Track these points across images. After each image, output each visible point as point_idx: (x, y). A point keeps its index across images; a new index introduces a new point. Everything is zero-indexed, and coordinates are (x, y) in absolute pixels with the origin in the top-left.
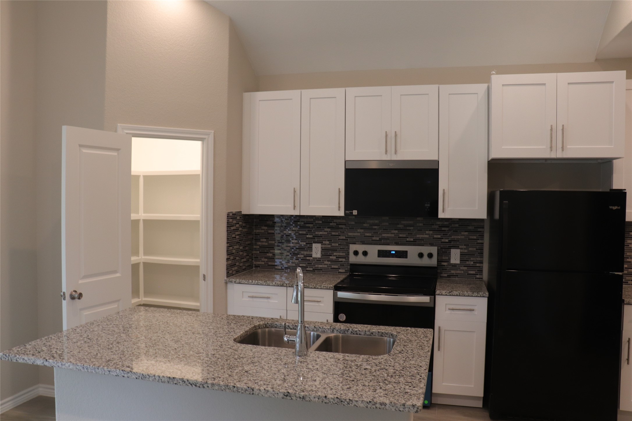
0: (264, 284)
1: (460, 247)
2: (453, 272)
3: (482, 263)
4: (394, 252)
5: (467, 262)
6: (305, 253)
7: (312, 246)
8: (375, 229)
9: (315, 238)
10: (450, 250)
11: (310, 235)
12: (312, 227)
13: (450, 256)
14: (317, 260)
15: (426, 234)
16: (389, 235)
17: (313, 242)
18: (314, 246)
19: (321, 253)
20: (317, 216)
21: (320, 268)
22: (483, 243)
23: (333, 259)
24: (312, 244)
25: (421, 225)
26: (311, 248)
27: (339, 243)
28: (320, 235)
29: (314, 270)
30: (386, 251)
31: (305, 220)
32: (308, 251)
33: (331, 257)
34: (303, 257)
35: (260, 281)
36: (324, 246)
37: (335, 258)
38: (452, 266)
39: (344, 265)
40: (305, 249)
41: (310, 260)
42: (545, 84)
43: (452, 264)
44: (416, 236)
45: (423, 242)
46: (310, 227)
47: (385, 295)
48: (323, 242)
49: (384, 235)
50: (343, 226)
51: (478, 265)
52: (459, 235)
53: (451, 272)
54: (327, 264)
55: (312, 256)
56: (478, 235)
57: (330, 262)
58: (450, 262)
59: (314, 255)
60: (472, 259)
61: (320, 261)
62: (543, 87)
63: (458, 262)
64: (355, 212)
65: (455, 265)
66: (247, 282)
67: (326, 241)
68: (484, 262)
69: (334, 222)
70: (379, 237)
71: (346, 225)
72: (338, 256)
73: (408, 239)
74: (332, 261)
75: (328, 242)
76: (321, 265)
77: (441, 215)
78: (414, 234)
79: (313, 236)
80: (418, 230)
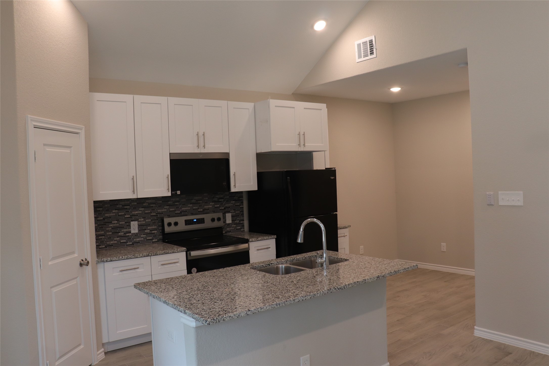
0: (133, 257)
1: (231, 211)
2: (228, 229)
3: (244, 221)
4: (195, 220)
5: (235, 221)
6: (125, 230)
7: (130, 224)
8: (177, 205)
9: (132, 217)
10: (226, 215)
11: (127, 215)
12: (129, 208)
13: (226, 219)
14: (135, 235)
15: (210, 205)
16: (187, 208)
17: (131, 220)
18: (132, 223)
19: (138, 229)
20: (132, 199)
21: (138, 241)
22: (243, 207)
23: (148, 232)
24: (130, 222)
25: (207, 198)
26: (129, 226)
27: (151, 219)
28: (136, 214)
29: (133, 244)
30: (190, 220)
31: (123, 203)
32: (127, 229)
33: (146, 231)
34: (123, 234)
35: (129, 256)
36: (140, 223)
37: (149, 231)
38: (227, 225)
39: (156, 236)
40: (124, 227)
41: (129, 236)
42: (294, 108)
43: (227, 224)
44: (204, 207)
45: (209, 211)
46: (127, 208)
47: (221, 248)
48: (138, 220)
49: (183, 209)
50: (154, 205)
51: (241, 222)
52: (229, 204)
53: (227, 229)
54: (143, 237)
55: (131, 233)
56: (240, 202)
57: (145, 235)
58: (226, 222)
59: (133, 232)
60: (238, 219)
61: (138, 235)
62: (293, 109)
63: (231, 222)
64: (179, 192)
65: (229, 224)
66: (117, 259)
67: (141, 218)
68: (244, 219)
69: (146, 203)
70: (180, 210)
71: (155, 204)
72: (152, 229)
73: (199, 210)
74: (147, 234)
75: (143, 219)
76: (139, 239)
77: (233, 190)
78: (203, 206)
79: (130, 216)
80: (205, 203)
